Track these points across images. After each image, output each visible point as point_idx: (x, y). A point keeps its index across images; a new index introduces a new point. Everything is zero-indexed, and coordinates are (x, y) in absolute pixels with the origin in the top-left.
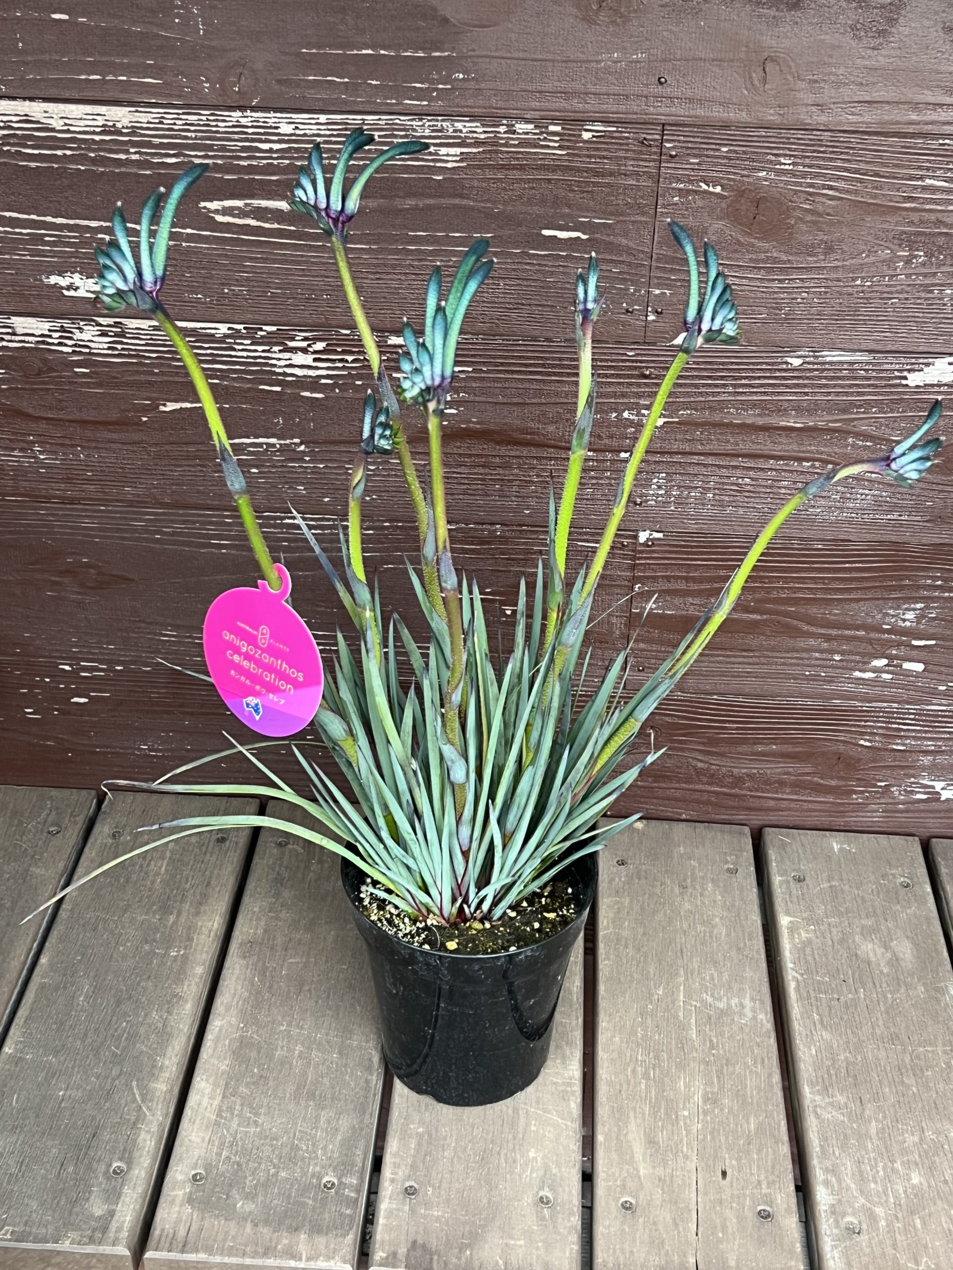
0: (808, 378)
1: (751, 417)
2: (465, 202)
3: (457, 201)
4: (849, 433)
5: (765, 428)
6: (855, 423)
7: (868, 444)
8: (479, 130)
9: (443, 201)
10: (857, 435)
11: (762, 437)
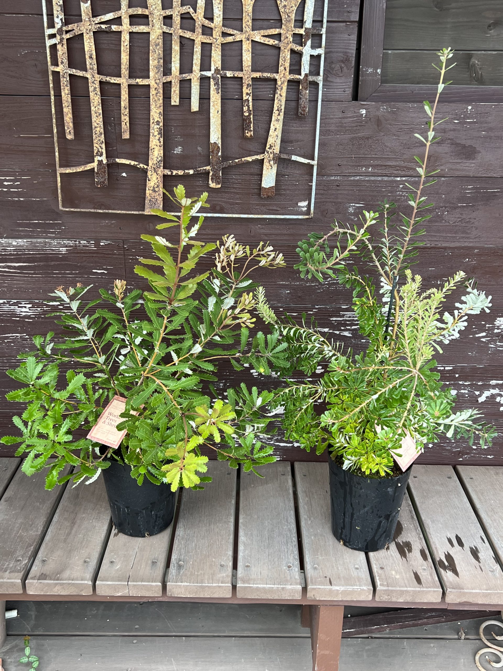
2: (69, 263)
3: (67, 262)
8: (71, 243)
9: (62, 262)
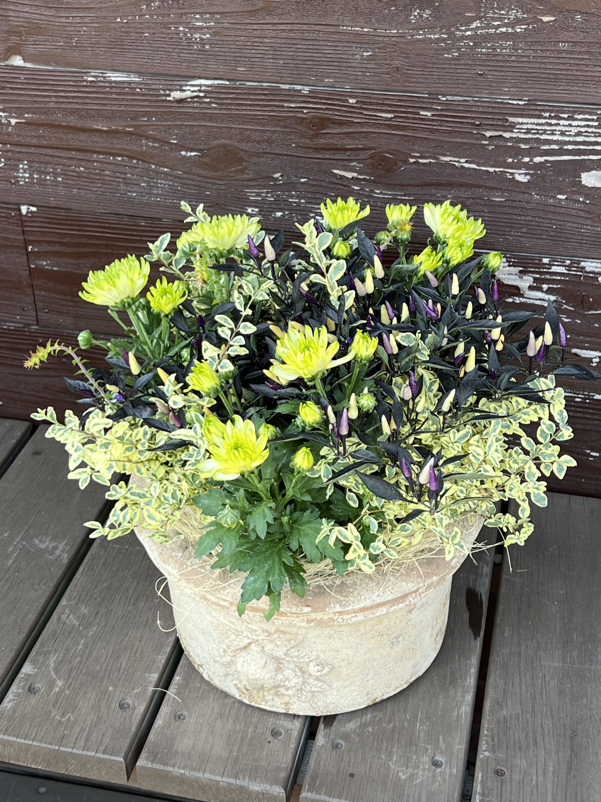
0: (102, 93)
1: (73, 121)
4: (141, 136)
5: (84, 130)
6: (143, 129)
7: (156, 145)
10: (148, 138)
11: (83, 136)
